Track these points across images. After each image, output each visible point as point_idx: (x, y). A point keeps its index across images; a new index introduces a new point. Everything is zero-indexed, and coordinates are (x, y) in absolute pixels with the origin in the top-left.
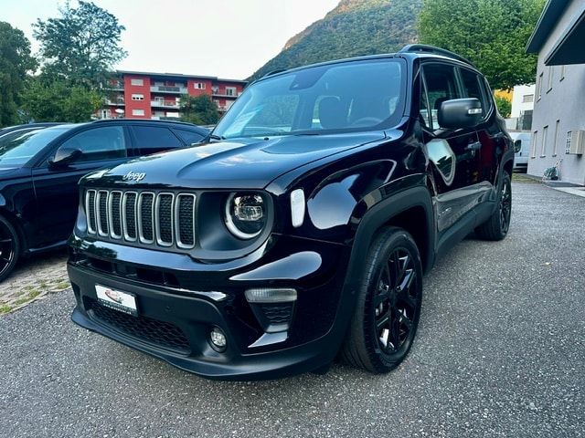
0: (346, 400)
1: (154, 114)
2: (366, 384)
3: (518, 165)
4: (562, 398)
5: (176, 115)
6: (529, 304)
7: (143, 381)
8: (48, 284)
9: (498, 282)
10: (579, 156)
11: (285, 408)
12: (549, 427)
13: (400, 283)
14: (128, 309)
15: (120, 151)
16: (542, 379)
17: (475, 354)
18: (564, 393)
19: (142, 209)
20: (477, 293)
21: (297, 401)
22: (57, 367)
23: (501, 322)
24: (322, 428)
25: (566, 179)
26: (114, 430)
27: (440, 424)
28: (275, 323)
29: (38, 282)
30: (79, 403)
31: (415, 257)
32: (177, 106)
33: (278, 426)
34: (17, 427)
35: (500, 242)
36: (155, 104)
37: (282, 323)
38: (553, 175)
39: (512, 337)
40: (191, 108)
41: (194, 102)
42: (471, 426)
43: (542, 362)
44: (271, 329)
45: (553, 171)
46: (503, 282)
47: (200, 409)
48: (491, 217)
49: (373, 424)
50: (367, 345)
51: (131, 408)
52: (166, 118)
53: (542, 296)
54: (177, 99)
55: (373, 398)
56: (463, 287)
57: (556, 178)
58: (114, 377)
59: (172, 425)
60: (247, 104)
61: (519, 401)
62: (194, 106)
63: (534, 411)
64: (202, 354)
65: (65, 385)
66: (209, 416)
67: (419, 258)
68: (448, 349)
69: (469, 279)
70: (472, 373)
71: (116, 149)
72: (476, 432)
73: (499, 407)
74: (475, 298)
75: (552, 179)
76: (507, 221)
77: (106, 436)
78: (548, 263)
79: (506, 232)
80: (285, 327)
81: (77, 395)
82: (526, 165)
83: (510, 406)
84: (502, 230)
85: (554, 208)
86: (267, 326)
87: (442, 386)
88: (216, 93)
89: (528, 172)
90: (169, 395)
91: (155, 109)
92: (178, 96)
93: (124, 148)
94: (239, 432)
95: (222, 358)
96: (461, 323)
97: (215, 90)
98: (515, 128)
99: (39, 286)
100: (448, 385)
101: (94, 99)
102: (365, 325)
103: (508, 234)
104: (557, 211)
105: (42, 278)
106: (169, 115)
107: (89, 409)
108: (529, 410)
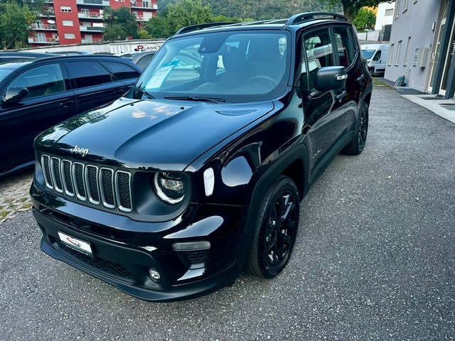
0: (246, 300)
1: (82, 24)
2: (260, 287)
3: (377, 70)
4: (388, 295)
5: (101, 25)
6: (374, 214)
7: (100, 291)
8: (14, 203)
9: (354, 194)
10: (423, 68)
11: (204, 308)
12: (378, 319)
13: (284, 214)
14: (86, 252)
15: (59, 82)
16: (376, 280)
17: (334, 260)
18: (390, 291)
19: (89, 181)
20: (339, 205)
21: (212, 303)
22: (33, 279)
23: (354, 231)
24: (230, 324)
25: (412, 85)
26: (84, 333)
27: (308, 319)
28: (196, 263)
29: (6, 201)
30: (55, 311)
31: (294, 193)
32: (101, 17)
33: (200, 325)
34: (11, 333)
35: (358, 157)
36: (82, 15)
37: (200, 263)
38: (403, 82)
39: (360, 244)
40: (113, 19)
41: (115, 14)
42: (328, 320)
43: (378, 266)
44: (193, 266)
45: (403, 78)
46: (357, 194)
47: (144, 312)
48: (352, 141)
49: (264, 320)
50: (260, 266)
51: (94, 314)
52: (92, 28)
53: (383, 206)
54: (101, 11)
55: (264, 298)
56: (329, 199)
57: (404, 85)
58: (78, 288)
59: (125, 326)
60: (163, 59)
61: (360, 299)
62: (115, 18)
63: (370, 306)
64: (144, 284)
65: (42, 296)
66: (151, 318)
67: (297, 193)
68: (316, 255)
69: (333, 192)
70: (332, 276)
71: (55, 80)
72: (331, 325)
73: (347, 304)
74: (337, 209)
75: (402, 85)
76: (364, 139)
77: (78, 338)
78: (390, 177)
79: (362, 148)
80: (202, 265)
81: (53, 304)
82: (384, 70)
83: (354, 303)
84: (360, 147)
85: (399, 120)
86: (190, 265)
87: (311, 288)
88: (134, 5)
89: (385, 77)
90: (121, 302)
91: (82, 20)
92: (102, 8)
93: (61, 78)
94: (173, 330)
95: (157, 286)
96: (326, 232)
97: (133, 3)
98: (377, 39)
99: (7, 205)
100: (315, 287)
101: (28, 14)
102: (259, 253)
103: (365, 149)
104: (402, 123)
105: (9, 197)
106: (95, 25)
107: (63, 315)
108: (366, 306)
